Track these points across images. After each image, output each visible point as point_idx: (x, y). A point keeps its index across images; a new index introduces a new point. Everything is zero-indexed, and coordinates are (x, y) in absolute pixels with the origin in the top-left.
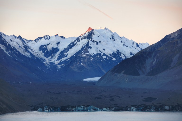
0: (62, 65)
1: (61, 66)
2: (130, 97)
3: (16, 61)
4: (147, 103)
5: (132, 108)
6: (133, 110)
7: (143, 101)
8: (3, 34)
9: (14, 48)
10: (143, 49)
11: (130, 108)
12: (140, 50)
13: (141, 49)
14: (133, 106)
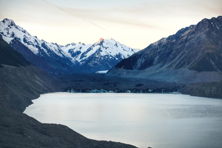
0: (83, 62)
1: (83, 63)
2: (127, 84)
3: (53, 59)
4: (138, 88)
5: (128, 91)
6: (128, 92)
7: (135, 86)
8: (45, 42)
9: (52, 51)
10: (136, 52)
11: (127, 91)
12: (134, 53)
13: (135, 52)
14: (129, 90)
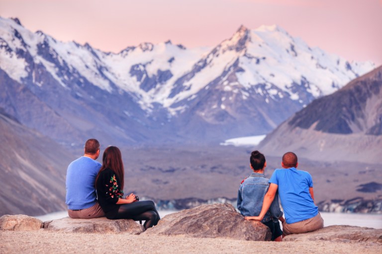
0: (179, 108)
1: (178, 112)
2: (328, 181)
3: (77, 97)
4: (368, 196)
5: (333, 206)
6: (334, 210)
7: (359, 190)
8: (50, 40)
9: (74, 69)
10: (361, 74)
11: (329, 204)
12: (353, 77)
13: (357, 75)
14: (335, 201)
